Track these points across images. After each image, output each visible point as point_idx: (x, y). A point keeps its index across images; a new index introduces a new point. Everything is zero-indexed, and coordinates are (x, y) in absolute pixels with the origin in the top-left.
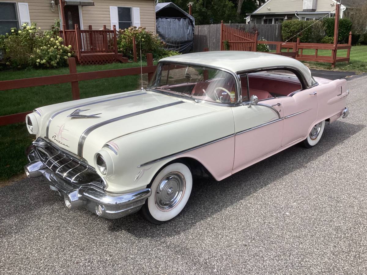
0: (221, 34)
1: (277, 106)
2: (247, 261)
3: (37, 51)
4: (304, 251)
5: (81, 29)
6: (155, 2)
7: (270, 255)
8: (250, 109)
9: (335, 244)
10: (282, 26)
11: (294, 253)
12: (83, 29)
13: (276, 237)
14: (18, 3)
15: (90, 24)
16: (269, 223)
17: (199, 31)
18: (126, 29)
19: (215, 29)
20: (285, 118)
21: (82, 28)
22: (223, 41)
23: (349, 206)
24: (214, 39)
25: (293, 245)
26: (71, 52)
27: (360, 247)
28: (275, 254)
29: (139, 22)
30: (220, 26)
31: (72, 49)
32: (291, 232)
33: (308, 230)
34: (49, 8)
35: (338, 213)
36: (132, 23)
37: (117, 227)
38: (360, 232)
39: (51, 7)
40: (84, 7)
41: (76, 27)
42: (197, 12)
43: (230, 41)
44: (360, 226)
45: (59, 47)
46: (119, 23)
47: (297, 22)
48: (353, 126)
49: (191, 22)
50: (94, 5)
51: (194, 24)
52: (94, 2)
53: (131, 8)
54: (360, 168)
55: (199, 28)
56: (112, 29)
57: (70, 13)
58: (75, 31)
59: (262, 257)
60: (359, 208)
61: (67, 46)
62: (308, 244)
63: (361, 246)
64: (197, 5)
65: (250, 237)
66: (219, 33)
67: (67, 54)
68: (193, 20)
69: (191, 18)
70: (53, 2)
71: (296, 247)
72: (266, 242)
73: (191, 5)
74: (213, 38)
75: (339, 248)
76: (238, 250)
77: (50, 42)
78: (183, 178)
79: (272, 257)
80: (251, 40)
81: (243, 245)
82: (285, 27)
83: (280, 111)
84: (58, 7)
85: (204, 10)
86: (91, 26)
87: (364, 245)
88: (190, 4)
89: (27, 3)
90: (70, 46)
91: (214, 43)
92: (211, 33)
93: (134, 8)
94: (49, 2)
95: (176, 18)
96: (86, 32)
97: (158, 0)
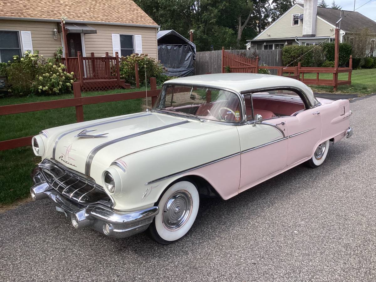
0: (222, 59)
1: (281, 125)
2: (257, 279)
3: (39, 78)
4: (314, 269)
5: (83, 56)
6: (156, 30)
7: (280, 273)
8: (254, 127)
9: (345, 261)
10: (283, 51)
11: (304, 270)
12: (85, 57)
13: (285, 255)
14: (21, 31)
16: (278, 241)
17: (201, 57)
18: (128, 56)
19: (216, 56)
20: (290, 137)
21: (85, 55)
22: (224, 67)
23: (358, 223)
24: (215, 65)
25: (303, 263)
26: (73, 79)
27: (370, 264)
28: (285, 272)
29: (141, 49)
30: (221, 52)
31: (75, 76)
32: (300, 250)
33: (317, 248)
34: (51, 36)
35: (346, 230)
36: (134, 50)
37: (124, 248)
38: (369, 249)
39: (54, 35)
40: (86, 35)
41: (79, 54)
42: (197, 39)
43: (231, 67)
44: (369, 242)
45: (62, 74)
46: (121, 50)
47: (297, 47)
48: (357, 146)
49: (193, 48)
50: (97, 33)
51: (195, 50)
52: (96, 30)
53: (133, 35)
54: (366, 187)
55: (200, 54)
56: (114, 56)
57: (72, 41)
58: (77, 58)
59: (272, 275)
60: (367, 225)
61: (70, 73)
62: (317, 261)
63: (372, 262)
64: (198, 32)
65: (260, 255)
66: (220, 59)
67: (69, 81)
68: (194, 47)
69: (192, 45)
70: (55, 30)
71: (305, 264)
72: (275, 260)
73: (193, 32)
74: (214, 63)
75: (349, 265)
76: (247, 268)
77: (52, 69)
78: (190, 196)
79: (282, 275)
80: (252, 65)
81: (253, 264)
82: (286, 52)
83: (284, 130)
84: (60, 35)
85: (205, 37)
86: (93, 53)
87: (374, 262)
88: (191, 32)
89: (30, 31)
90: (72, 73)
91: (215, 68)
92: (212, 59)
93: (136, 35)
94: (51, 30)
95: (177, 45)
96: (89, 59)
97: (159, 28)
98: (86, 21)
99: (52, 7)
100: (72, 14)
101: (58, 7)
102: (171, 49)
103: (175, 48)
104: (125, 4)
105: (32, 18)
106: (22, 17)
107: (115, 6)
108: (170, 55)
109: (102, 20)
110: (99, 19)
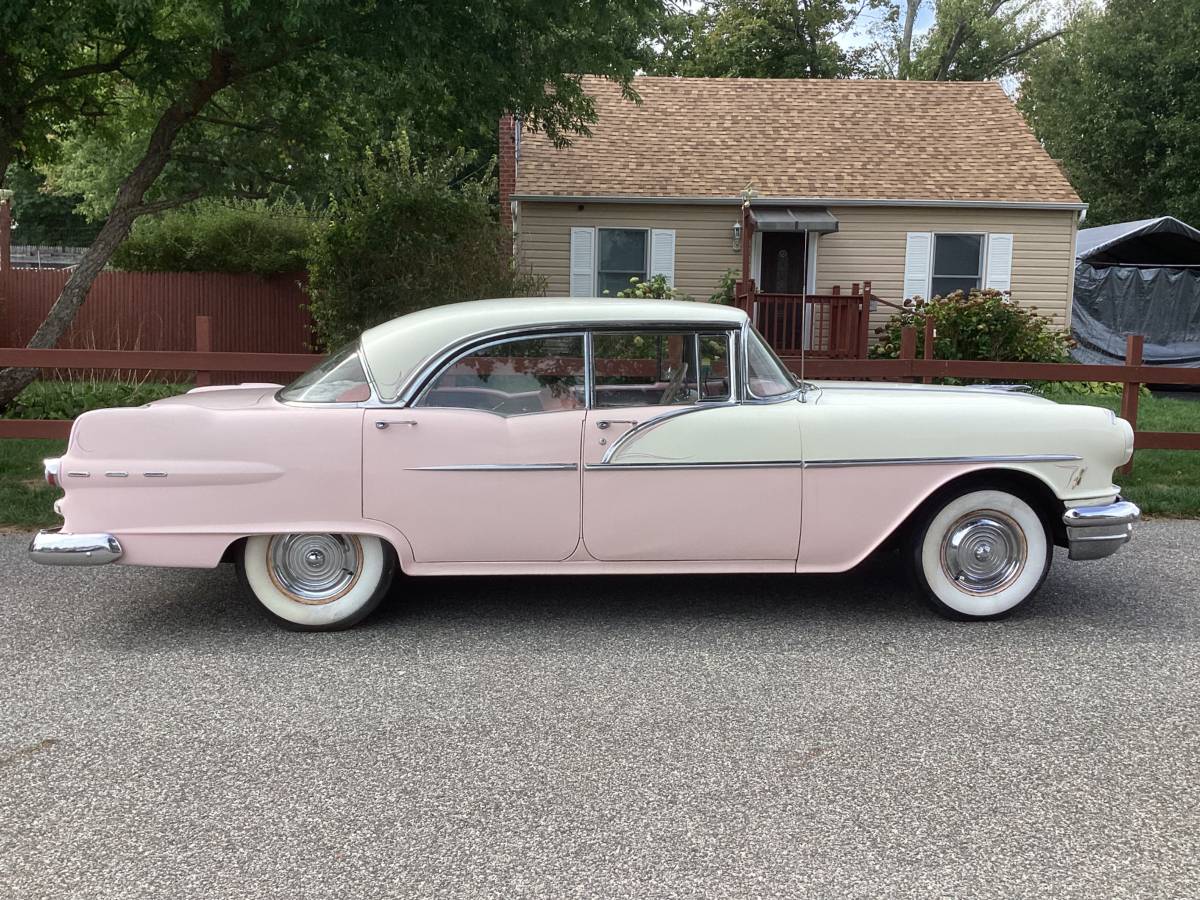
6: (1076, 218)
12: (814, 294)
14: (653, 231)
15: (837, 283)
21: (812, 288)
29: (1008, 278)
34: (725, 242)
36: (980, 279)
39: (733, 238)
40: (825, 236)
46: (933, 279)
50: (838, 232)
52: (838, 223)
53: (983, 235)
57: (783, 254)
70: (738, 225)
86: (838, 287)
89: (674, 231)
93: (991, 235)
94: (728, 225)
95: (1183, 268)
96: (822, 300)
97: (1084, 213)
98: (829, 198)
99: (753, 168)
100: (799, 181)
101: (771, 166)
102: (1153, 281)
103: (1173, 278)
104: (996, 145)
105: (683, 197)
106: (660, 196)
107: (954, 153)
108: (1149, 301)
109: (881, 194)
110: (873, 192)
